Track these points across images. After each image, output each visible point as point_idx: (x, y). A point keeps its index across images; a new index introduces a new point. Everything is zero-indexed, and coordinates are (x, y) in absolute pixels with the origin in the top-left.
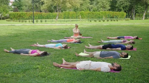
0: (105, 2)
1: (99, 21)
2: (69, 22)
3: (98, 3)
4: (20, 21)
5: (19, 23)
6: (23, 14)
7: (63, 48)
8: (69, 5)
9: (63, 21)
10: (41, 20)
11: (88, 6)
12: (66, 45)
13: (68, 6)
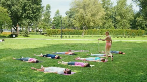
0: (126, 21)
1: (117, 38)
2: (92, 38)
3: (119, 22)
4: (53, 36)
5: (53, 38)
6: (56, 30)
7: (101, 61)
8: (92, 23)
9: (86, 37)
10: (69, 35)
11: (111, 24)
12: (103, 58)
13: (92, 25)
